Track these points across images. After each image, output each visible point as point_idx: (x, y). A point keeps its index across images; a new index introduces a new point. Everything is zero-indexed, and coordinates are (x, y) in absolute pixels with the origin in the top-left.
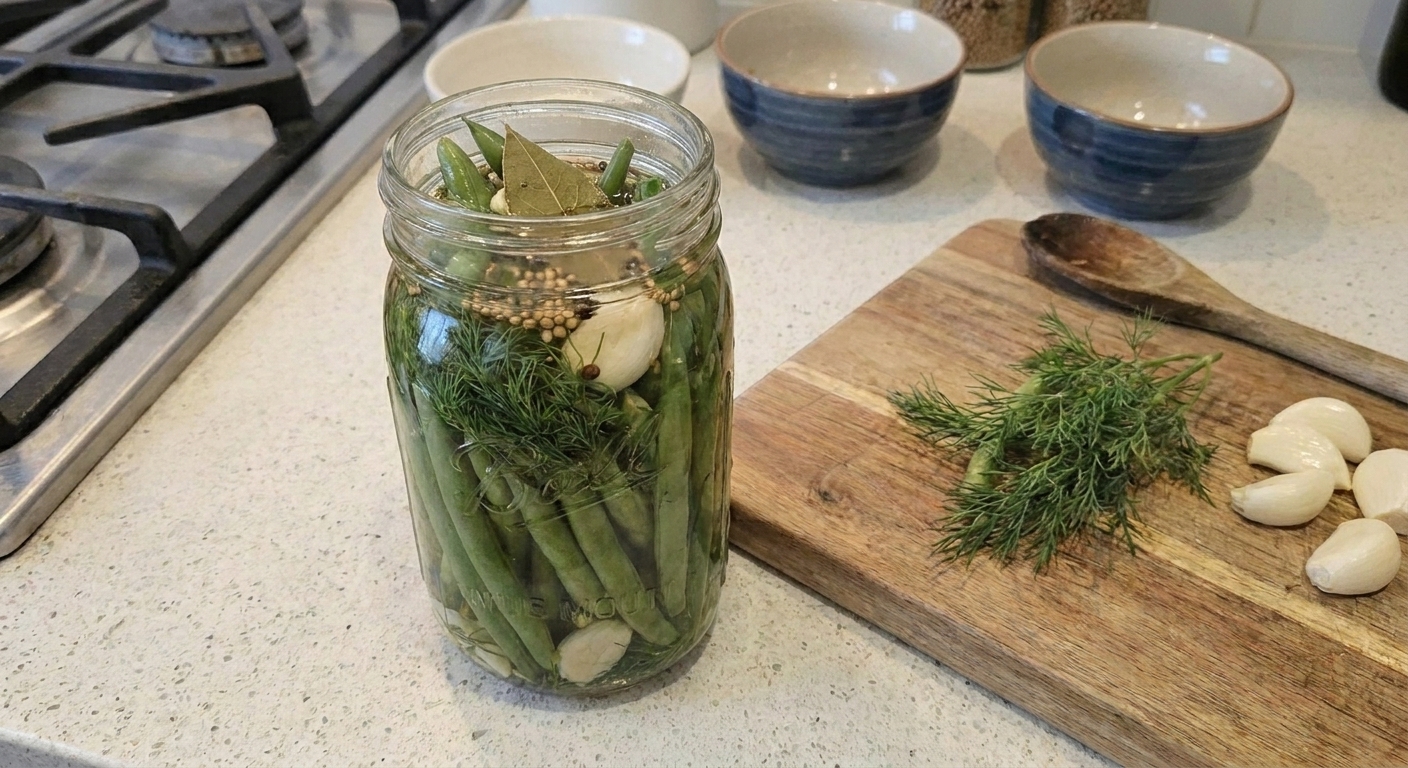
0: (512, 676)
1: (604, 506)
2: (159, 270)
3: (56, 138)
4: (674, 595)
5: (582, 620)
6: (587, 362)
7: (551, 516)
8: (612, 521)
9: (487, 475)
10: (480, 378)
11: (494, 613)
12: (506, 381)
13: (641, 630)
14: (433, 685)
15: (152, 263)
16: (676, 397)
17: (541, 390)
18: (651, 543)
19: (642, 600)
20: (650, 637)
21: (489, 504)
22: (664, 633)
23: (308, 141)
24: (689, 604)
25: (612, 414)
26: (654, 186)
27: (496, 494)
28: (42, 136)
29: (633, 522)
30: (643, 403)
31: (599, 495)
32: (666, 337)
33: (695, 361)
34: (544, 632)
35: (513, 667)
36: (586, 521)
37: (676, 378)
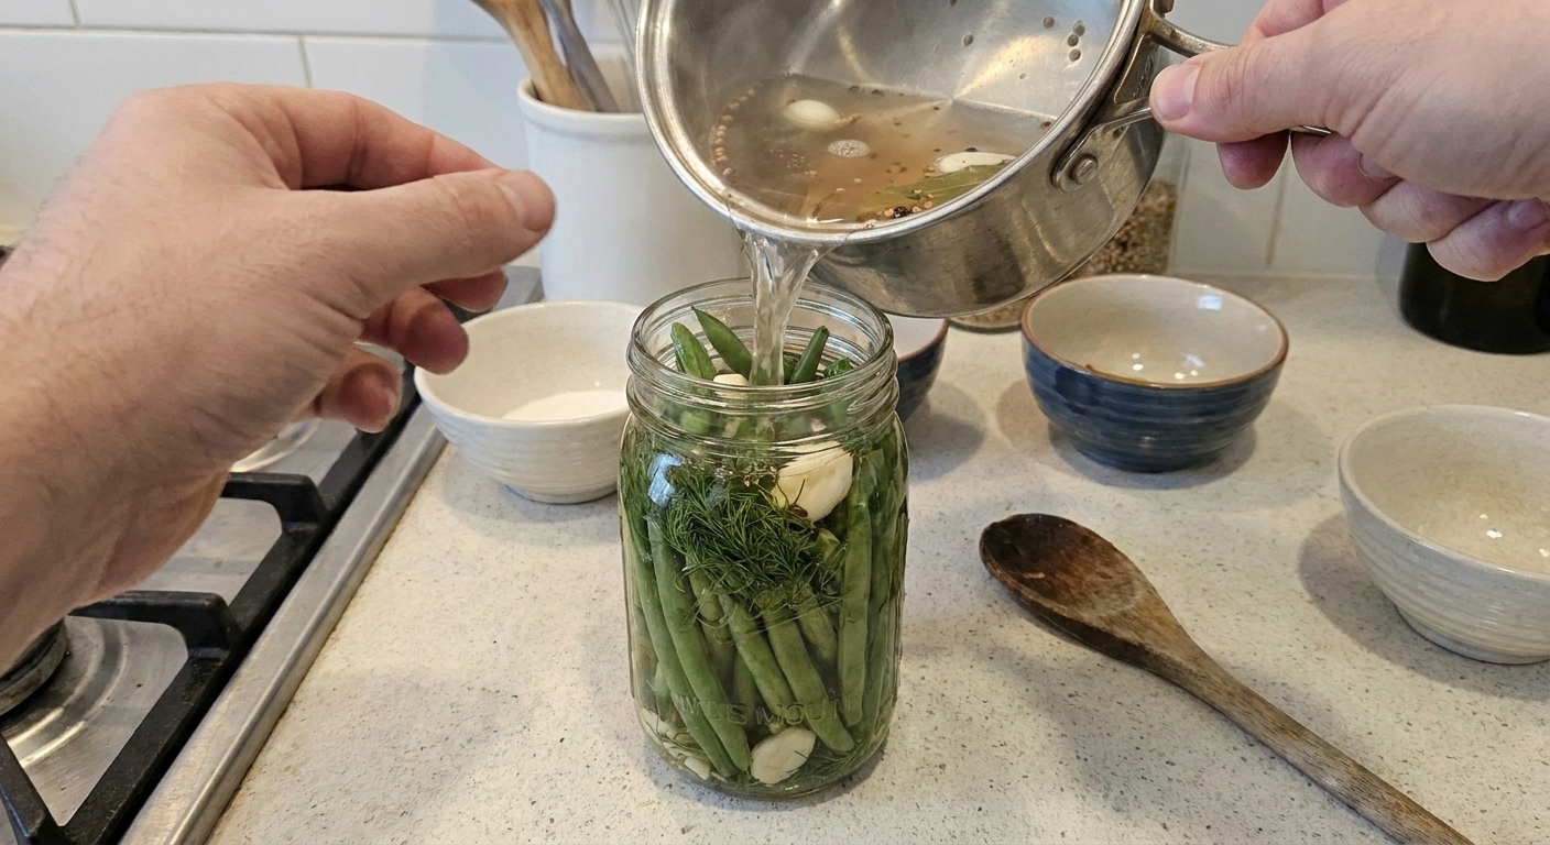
0: (713, 779)
1: (797, 621)
4: (852, 705)
5: (774, 727)
6: (791, 502)
7: (753, 630)
8: (803, 636)
9: (703, 593)
10: (706, 514)
11: (701, 720)
12: (726, 516)
13: (823, 736)
14: (642, 788)
16: (859, 533)
17: (753, 524)
18: (836, 658)
19: (827, 711)
20: (831, 744)
21: (705, 619)
22: (844, 743)
24: (864, 719)
25: (807, 546)
26: (845, 364)
27: (708, 610)
29: (822, 639)
30: (834, 538)
31: (794, 613)
32: (853, 484)
33: (875, 504)
34: (742, 736)
35: (713, 769)
36: (781, 636)
37: (860, 517)
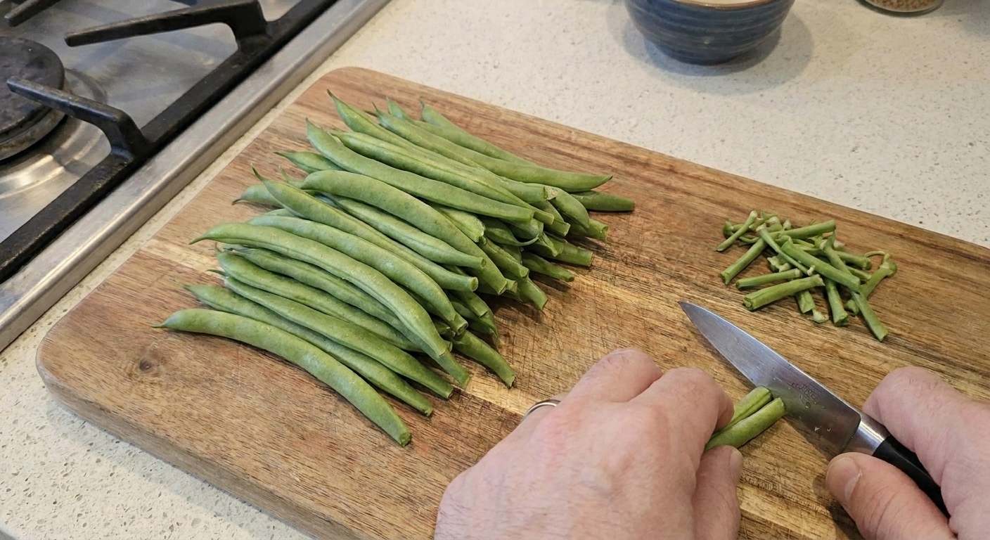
2: (122, 158)
3: (73, 41)
15: (118, 152)
23: (261, 52)
28: (64, 40)
